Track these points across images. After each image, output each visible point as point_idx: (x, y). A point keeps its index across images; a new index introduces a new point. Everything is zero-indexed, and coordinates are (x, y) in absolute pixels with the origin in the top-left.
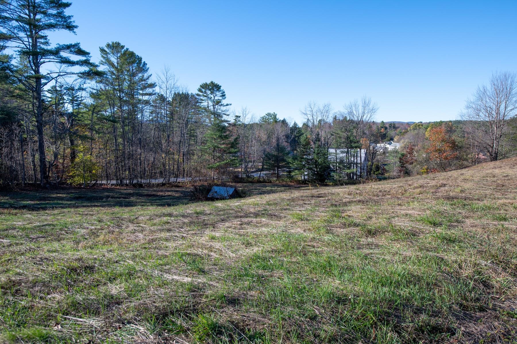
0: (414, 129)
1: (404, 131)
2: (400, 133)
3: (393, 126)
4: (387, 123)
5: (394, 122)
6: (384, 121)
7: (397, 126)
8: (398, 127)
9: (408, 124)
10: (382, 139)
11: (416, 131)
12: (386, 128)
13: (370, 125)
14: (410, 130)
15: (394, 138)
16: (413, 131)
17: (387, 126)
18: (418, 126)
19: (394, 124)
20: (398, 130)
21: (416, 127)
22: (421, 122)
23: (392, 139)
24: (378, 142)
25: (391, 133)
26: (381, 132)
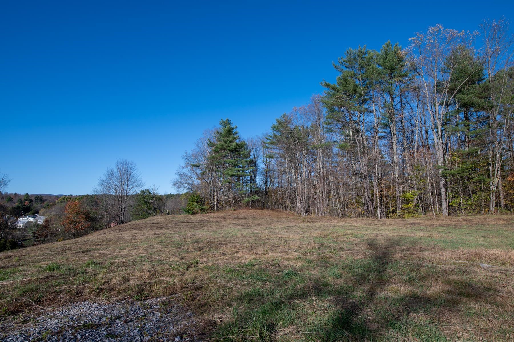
0: (62, 202)
1: (51, 203)
2: (48, 206)
3: (40, 199)
4: (32, 195)
5: (41, 195)
6: (30, 194)
7: (44, 198)
8: (46, 200)
9: (58, 197)
10: (25, 213)
11: (63, 204)
12: (31, 201)
13: (10, 198)
14: (58, 203)
15: (40, 212)
16: (61, 203)
17: (33, 198)
18: (66, 199)
19: (41, 197)
20: (46, 203)
21: (64, 199)
22: (71, 195)
23: (37, 212)
24: (20, 216)
25: (37, 205)
26: (25, 205)
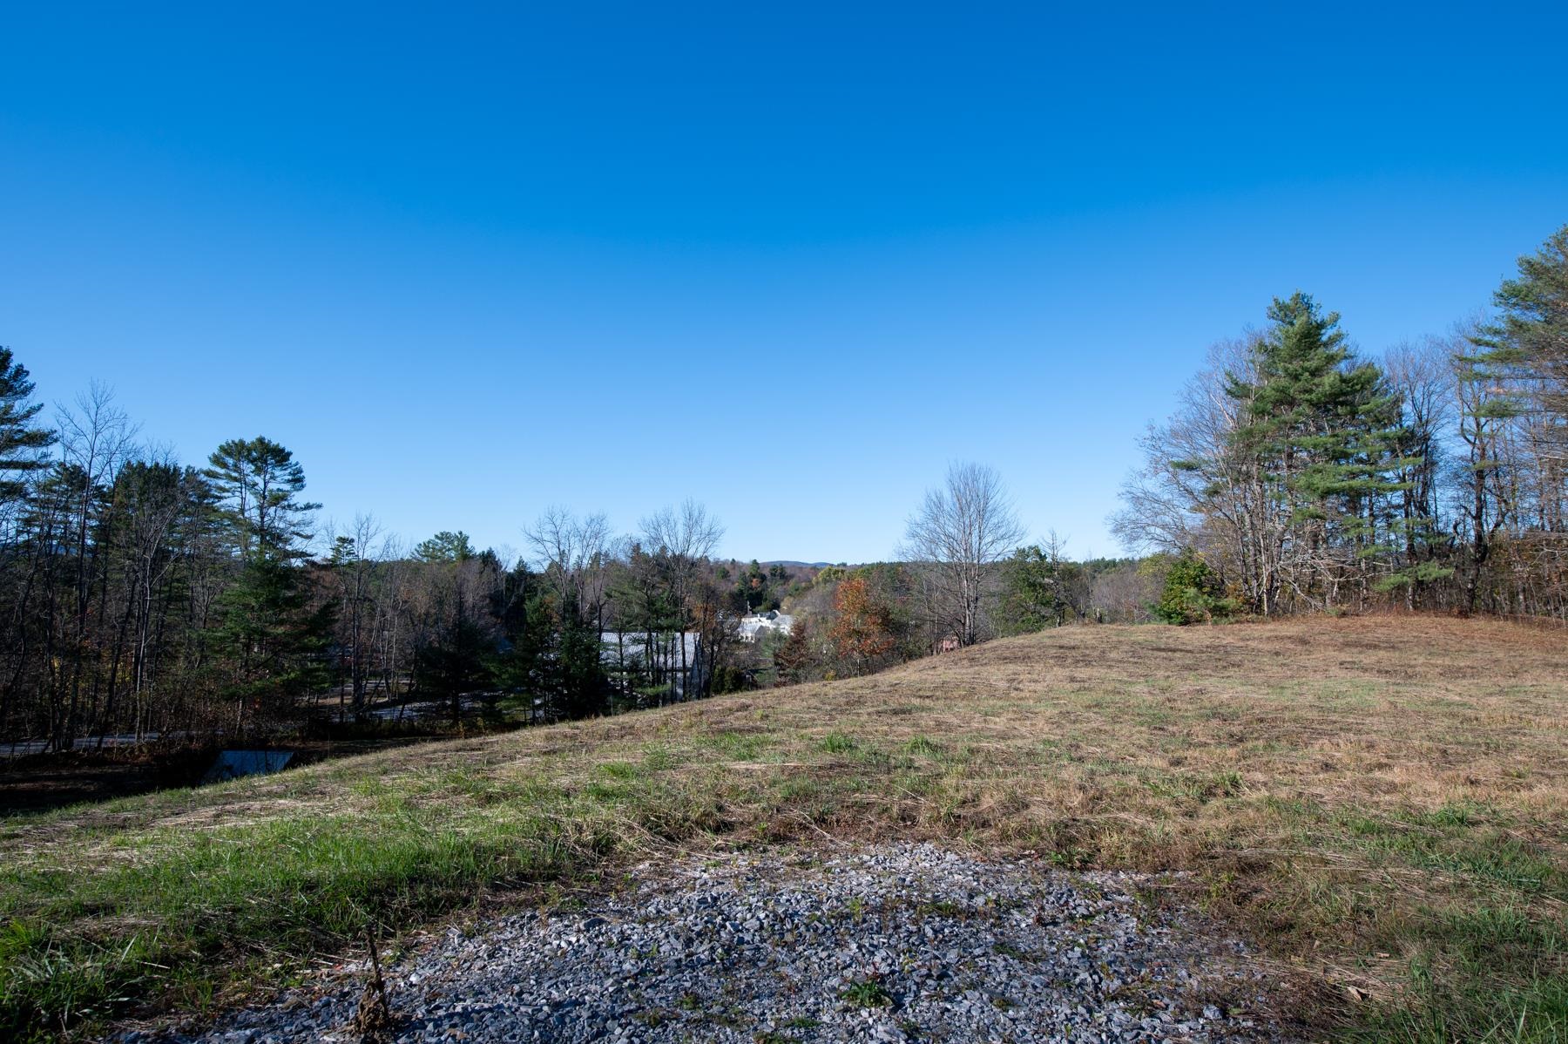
0: (825, 581)
1: (803, 585)
2: (797, 590)
3: (780, 572)
4: (766, 565)
5: (781, 563)
6: (759, 561)
7: (788, 572)
8: (792, 576)
9: (815, 568)
10: (753, 606)
11: (829, 587)
12: (763, 578)
13: (724, 570)
14: (817, 583)
15: (782, 604)
16: (823, 585)
17: (766, 572)
18: (834, 574)
19: (782, 569)
20: (792, 583)
21: (829, 576)
22: (844, 565)
23: (776, 606)
24: (744, 613)
25: (775, 589)
26: (752, 588)
